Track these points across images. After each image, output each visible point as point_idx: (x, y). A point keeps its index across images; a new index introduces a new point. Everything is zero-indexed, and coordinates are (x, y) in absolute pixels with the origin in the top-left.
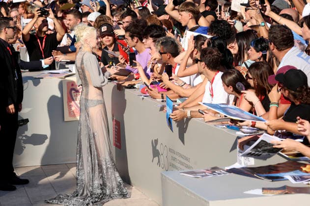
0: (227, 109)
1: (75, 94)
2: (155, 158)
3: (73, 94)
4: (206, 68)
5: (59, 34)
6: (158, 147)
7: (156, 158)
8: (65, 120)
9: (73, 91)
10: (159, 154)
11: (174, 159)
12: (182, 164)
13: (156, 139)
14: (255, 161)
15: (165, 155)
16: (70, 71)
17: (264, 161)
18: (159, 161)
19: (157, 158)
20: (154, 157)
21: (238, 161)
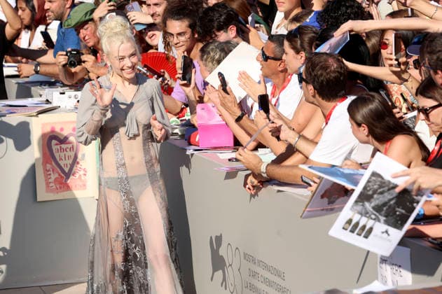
0: (355, 177)
1: (58, 147)
2: (216, 273)
3: (54, 148)
4: (317, 96)
5: (10, 26)
6: (222, 252)
7: (219, 274)
8: (39, 199)
9: (54, 142)
10: (225, 265)
11: (254, 274)
12: (269, 283)
13: (219, 235)
14: (413, 278)
15: (236, 266)
16: (48, 102)
17: (430, 278)
18: (224, 279)
19: (220, 272)
20: (215, 270)
21: (380, 277)
